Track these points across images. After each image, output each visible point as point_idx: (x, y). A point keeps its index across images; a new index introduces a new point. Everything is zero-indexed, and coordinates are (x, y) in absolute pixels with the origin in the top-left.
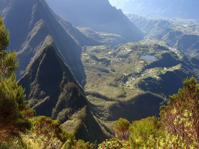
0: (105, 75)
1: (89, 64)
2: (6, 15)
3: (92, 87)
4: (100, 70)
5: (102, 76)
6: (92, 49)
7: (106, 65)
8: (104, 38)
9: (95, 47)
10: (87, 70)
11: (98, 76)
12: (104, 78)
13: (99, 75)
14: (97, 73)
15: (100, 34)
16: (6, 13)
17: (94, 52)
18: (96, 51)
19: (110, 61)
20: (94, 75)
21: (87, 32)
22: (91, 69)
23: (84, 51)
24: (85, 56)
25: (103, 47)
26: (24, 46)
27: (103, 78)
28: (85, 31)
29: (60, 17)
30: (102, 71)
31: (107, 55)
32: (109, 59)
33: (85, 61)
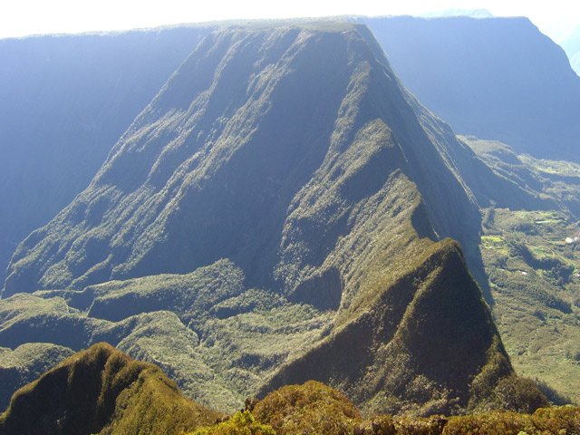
0: (557, 317)
1: (509, 273)
2: (270, 91)
3: (521, 358)
4: (541, 299)
5: (549, 321)
6: (513, 219)
7: (560, 284)
8: (549, 185)
9: (521, 215)
10: (500, 292)
11: (535, 318)
12: (556, 330)
13: (539, 315)
14: (533, 310)
15: (533, 169)
16: (271, 85)
17: (518, 230)
18: (526, 228)
19: (571, 269)
20: (523, 313)
21: (494, 157)
22: (515, 292)
23: (489, 225)
24: (495, 244)
25: (549, 218)
26: (321, 195)
27: (553, 328)
28: (490, 153)
29: (422, 108)
30: (547, 305)
31: (560, 249)
32: (569, 263)
33: (494, 261)
